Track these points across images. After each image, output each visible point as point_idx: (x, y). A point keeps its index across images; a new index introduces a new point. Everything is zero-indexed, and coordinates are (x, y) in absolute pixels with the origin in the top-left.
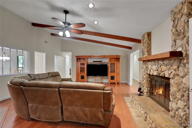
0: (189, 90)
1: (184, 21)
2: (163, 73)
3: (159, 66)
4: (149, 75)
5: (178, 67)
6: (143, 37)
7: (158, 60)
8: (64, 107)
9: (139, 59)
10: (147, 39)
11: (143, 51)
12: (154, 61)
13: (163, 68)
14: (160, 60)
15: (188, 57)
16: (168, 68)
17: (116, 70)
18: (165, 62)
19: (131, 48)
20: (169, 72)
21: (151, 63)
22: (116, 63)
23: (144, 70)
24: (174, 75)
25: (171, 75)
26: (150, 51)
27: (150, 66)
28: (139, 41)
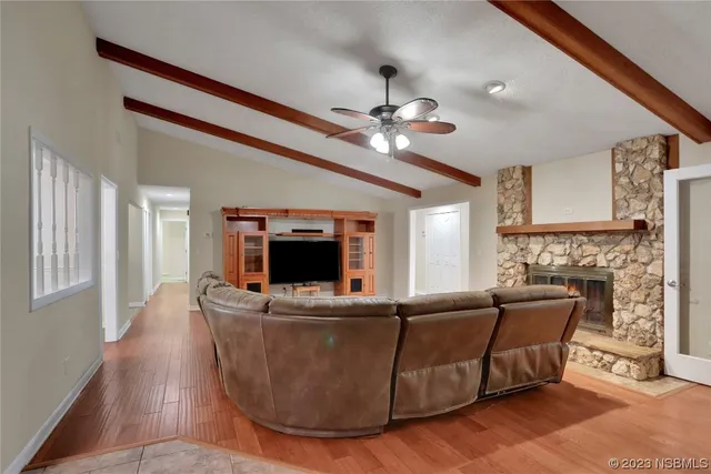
0: (662, 284)
1: (652, 171)
2: (589, 259)
3: (575, 246)
4: (526, 265)
5: (636, 247)
6: (504, 176)
7: (574, 233)
8: (493, 355)
9: (498, 230)
10: (520, 181)
11: (501, 210)
12: (555, 234)
13: (590, 249)
14: (581, 233)
15: (660, 231)
16: (605, 248)
17: (366, 259)
18: (597, 238)
19: (417, 194)
20: (610, 256)
21: (540, 239)
22: (366, 236)
23: (506, 256)
24: (625, 261)
25: (619, 262)
26: (527, 212)
27: (535, 246)
28: (473, 181)
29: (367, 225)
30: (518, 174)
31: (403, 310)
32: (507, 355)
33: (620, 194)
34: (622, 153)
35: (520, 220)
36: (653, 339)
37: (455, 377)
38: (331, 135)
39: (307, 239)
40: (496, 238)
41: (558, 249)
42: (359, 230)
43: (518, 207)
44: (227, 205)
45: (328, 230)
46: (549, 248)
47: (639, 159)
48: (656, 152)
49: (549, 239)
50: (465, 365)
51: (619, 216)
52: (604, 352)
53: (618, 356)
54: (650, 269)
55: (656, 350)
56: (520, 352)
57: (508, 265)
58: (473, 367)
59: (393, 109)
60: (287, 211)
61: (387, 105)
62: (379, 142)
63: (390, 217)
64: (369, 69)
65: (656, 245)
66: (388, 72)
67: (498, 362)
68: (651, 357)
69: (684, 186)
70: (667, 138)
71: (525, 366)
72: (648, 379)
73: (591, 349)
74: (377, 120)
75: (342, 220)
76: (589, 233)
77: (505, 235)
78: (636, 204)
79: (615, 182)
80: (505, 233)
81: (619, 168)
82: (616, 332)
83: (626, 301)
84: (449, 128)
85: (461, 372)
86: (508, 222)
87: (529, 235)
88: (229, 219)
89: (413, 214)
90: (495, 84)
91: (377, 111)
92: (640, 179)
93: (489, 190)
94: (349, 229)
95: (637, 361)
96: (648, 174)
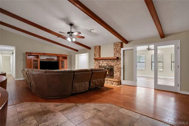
0: (121, 68)
2: (110, 64)
3: (108, 62)
5: (117, 62)
6: (95, 47)
7: (108, 59)
8: (91, 81)
9: (94, 59)
10: (98, 49)
11: (95, 55)
12: (105, 59)
13: (110, 62)
14: (109, 59)
15: (120, 59)
16: (113, 62)
17: (65, 65)
18: (111, 60)
19: (77, 51)
20: (113, 64)
21: (102, 60)
22: (65, 60)
23: (96, 64)
24: (116, 65)
25: (115, 65)
26: (100, 55)
27: (101, 62)
28: (89, 48)
29: (65, 58)
30: (98, 47)
31: (74, 72)
32: (94, 81)
33: (115, 52)
34: (115, 44)
35: (98, 57)
36: (120, 78)
37: (84, 85)
38: (59, 37)
39: (50, 61)
40: (94, 60)
41: (105, 62)
42: (63, 59)
43: (98, 54)
44: (27, 51)
45: (55, 58)
46: (104, 62)
47: (118, 46)
48: (120, 45)
49: (104, 60)
50: (86, 83)
51: (115, 56)
52: (112, 81)
53: (114, 82)
54: (119, 66)
55: (120, 80)
56: (96, 80)
57: (96, 66)
58: (87, 83)
59: (72, 33)
60: (45, 54)
61: (71, 32)
62: (69, 39)
63: (71, 56)
64: (67, 24)
65: (120, 61)
66: (71, 25)
67: (92, 82)
68: (119, 81)
69: (124, 51)
70: (121, 42)
71: (97, 83)
72: (119, 85)
73: (110, 81)
74: (69, 35)
75: (59, 56)
76: (110, 59)
77: (95, 60)
78: (117, 54)
79: (114, 50)
80: (96, 59)
81: (115, 47)
82: (114, 78)
83: (116, 72)
84: (83, 37)
85: (85, 84)
86: (96, 57)
87: (100, 60)
88: (28, 55)
89: (76, 55)
90: (92, 30)
91: (68, 33)
92: (118, 50)
93: (93, 50)
94: (61, 58)
95: (117, 82)
96: (119, 49)
